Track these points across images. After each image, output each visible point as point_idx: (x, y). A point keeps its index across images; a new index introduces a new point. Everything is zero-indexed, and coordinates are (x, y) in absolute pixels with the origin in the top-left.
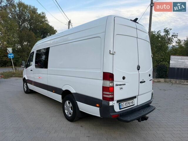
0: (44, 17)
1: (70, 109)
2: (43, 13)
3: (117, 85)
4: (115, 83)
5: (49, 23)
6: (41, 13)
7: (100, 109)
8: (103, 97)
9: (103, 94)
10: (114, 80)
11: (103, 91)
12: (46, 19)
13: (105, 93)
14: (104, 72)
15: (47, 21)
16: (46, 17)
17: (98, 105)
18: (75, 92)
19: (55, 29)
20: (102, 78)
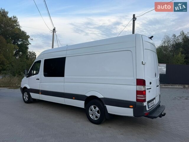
0: (16, 21)
1: (96, 113)
2: (14, 17)
3: (147, 89)
4: (146, 87)
5: (21, 28)
6: (13, 17)
7: (133, 110)
8: (137, 99)
9: (137, 97)
10: (146, 85)
11: (137, 94)
12: (18, 24)
13: (138, 96)
14: (137, 79)
15: (19, 25)
16: (17, 21)
17: (131, 106)
18: (103, 97)
19: (27, 35)
20: (136, 84)
